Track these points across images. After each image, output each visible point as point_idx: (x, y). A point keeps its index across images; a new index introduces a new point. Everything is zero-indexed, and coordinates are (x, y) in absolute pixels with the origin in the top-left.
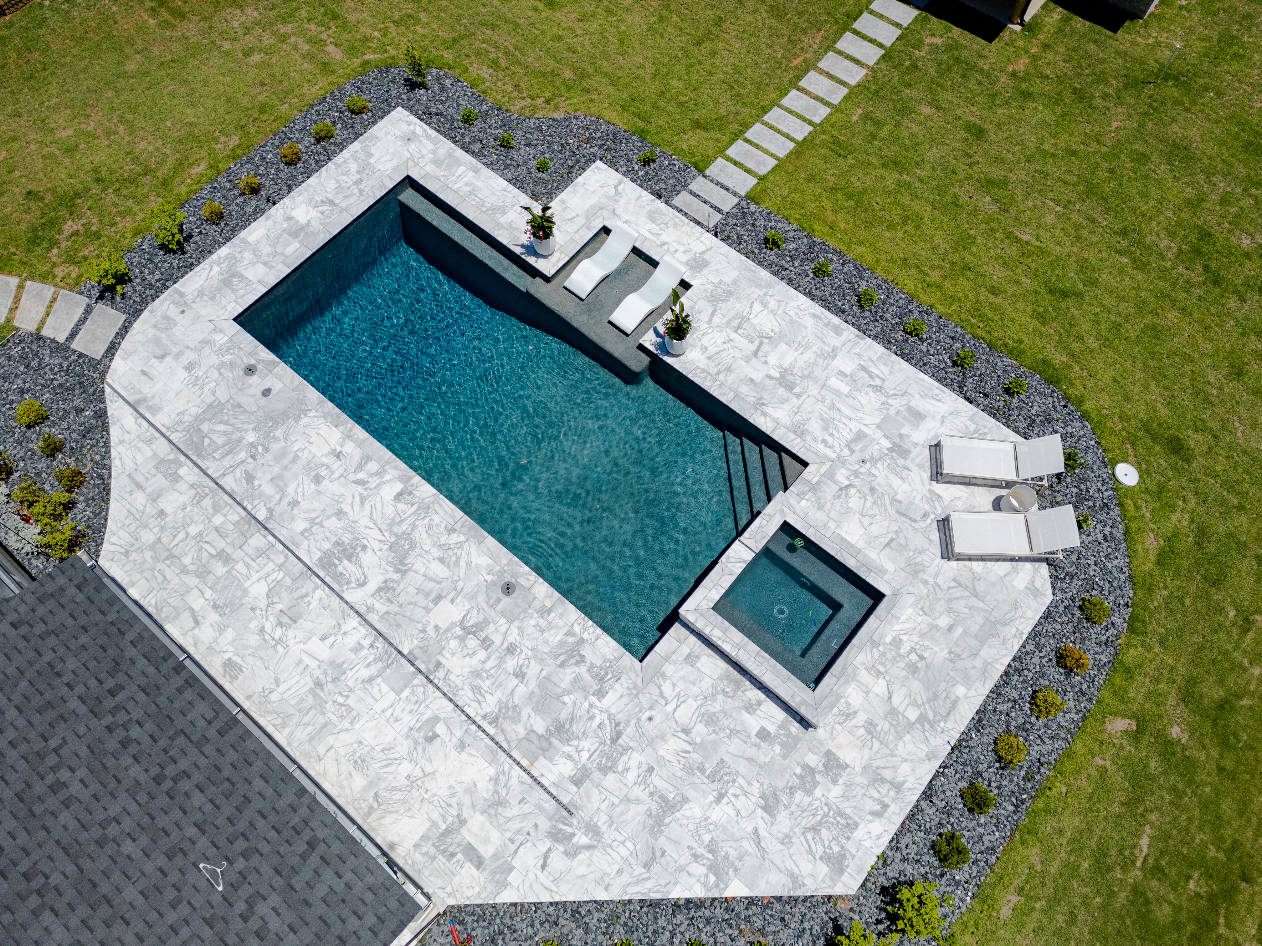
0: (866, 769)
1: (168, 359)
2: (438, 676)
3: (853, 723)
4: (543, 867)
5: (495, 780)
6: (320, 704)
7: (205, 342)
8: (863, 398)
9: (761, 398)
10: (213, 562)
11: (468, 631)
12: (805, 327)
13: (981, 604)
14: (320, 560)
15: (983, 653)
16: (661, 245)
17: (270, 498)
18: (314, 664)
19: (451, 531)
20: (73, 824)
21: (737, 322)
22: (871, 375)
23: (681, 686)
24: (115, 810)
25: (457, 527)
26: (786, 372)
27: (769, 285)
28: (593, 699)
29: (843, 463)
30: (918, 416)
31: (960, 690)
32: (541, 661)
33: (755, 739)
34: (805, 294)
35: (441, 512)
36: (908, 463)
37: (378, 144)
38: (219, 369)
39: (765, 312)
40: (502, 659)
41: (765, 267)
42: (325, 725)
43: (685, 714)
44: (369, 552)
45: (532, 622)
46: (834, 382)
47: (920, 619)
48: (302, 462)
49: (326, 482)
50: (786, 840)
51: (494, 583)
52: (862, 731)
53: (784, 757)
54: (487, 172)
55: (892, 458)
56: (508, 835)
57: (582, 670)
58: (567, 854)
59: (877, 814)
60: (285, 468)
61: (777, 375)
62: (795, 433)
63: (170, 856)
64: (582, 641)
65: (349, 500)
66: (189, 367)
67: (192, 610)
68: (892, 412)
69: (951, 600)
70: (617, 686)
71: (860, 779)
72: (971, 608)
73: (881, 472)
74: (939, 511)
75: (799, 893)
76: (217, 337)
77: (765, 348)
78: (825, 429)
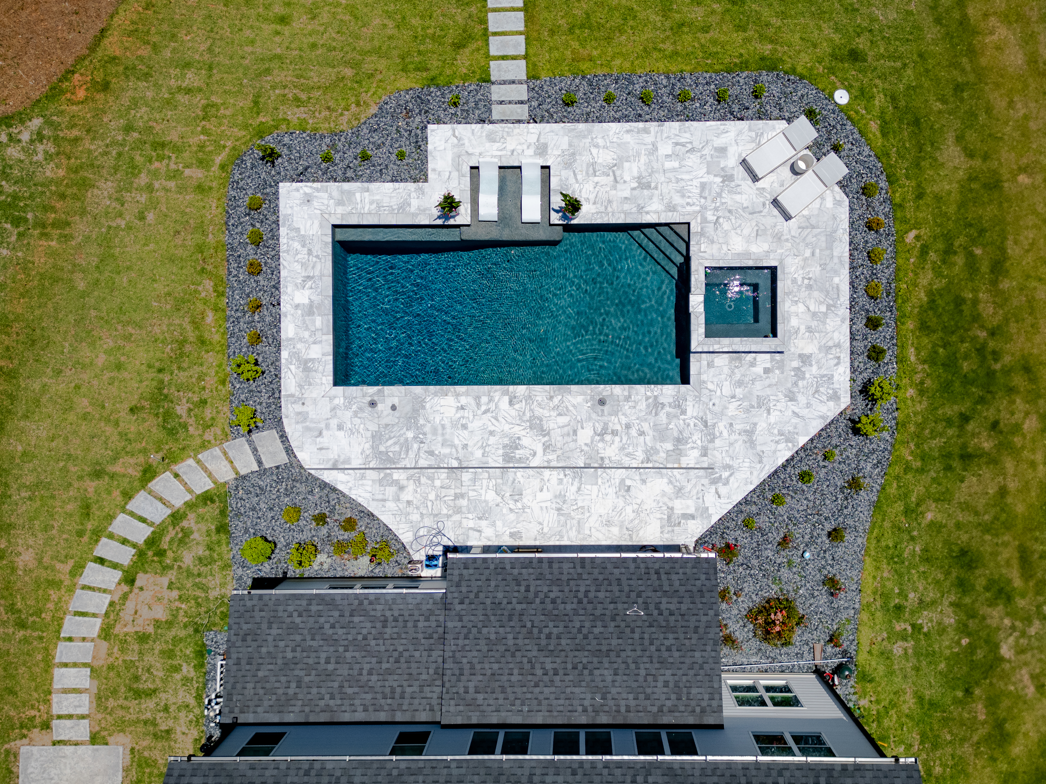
0: (820, 349)
1: (325, 432)
2: (607, 463)
3: (800, 335)
4: (719, 497)
5: (670, 482)
6: (568, 516)
7: (333, 409)
8: (689, 162)
9: (639, 205)
10: (457, 502)
11: (602, 435)
12: (629, 143)
13: (819, 230)
14: (504, 460)
15: (835, 254)
16: (512, 154)
17: (451, 454)
18: (548, 504)
19: (551, 398)
20: (569, 641)
21: (591, 169)
22: (683, 145)
23: (715, 380)
24: (578, 625)
25: (552, 394)
26: (639, 178)
27: (590, 132)
28: (682, 417)
29: (706, 208)
30: (722, 150)
31: (836, 280)
32: (646, 420)
33: (764, 376)
34: (613, 122)
35: (538, 394)
36: (737, 182)
37: (295, 219)
38: (356, 416)
39: (601, 151)
40: (627, 433)
41: (578, 121)
42: (579, 522)
43: (727, 390)
44: (524, 438)
45: (627, 407)
46: (669, 165)
47: (796, 261)
48: (448, 425)
49: (470, 425)
50: (809, 405)
51: (593, 405)
52: (807, 334)
53: (783, 373)
54: (374, 186)
55: (727, 186)
56: (695, 497)
57: (667, 409)
58: (725, 484)
59: (838, 364)
60: (443, 435)
61: (636, 185)
62: (670, 211)
63: (613, 620)
64: (656, 397)
65: (490, 424)
66: (340, 427)
67: (471, 528)
68: (709, 158)
69: (804, 239)
70: (688, 403)
71: (820, 356)
72: (816, 236)
73: (727, 198)
74: (769, 196)
75: (828, 421)
76: (336, 401)
77: (618, 173)
78: (683, 196)
